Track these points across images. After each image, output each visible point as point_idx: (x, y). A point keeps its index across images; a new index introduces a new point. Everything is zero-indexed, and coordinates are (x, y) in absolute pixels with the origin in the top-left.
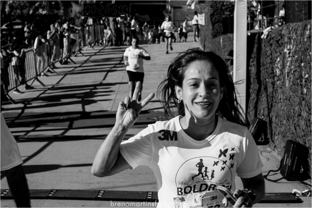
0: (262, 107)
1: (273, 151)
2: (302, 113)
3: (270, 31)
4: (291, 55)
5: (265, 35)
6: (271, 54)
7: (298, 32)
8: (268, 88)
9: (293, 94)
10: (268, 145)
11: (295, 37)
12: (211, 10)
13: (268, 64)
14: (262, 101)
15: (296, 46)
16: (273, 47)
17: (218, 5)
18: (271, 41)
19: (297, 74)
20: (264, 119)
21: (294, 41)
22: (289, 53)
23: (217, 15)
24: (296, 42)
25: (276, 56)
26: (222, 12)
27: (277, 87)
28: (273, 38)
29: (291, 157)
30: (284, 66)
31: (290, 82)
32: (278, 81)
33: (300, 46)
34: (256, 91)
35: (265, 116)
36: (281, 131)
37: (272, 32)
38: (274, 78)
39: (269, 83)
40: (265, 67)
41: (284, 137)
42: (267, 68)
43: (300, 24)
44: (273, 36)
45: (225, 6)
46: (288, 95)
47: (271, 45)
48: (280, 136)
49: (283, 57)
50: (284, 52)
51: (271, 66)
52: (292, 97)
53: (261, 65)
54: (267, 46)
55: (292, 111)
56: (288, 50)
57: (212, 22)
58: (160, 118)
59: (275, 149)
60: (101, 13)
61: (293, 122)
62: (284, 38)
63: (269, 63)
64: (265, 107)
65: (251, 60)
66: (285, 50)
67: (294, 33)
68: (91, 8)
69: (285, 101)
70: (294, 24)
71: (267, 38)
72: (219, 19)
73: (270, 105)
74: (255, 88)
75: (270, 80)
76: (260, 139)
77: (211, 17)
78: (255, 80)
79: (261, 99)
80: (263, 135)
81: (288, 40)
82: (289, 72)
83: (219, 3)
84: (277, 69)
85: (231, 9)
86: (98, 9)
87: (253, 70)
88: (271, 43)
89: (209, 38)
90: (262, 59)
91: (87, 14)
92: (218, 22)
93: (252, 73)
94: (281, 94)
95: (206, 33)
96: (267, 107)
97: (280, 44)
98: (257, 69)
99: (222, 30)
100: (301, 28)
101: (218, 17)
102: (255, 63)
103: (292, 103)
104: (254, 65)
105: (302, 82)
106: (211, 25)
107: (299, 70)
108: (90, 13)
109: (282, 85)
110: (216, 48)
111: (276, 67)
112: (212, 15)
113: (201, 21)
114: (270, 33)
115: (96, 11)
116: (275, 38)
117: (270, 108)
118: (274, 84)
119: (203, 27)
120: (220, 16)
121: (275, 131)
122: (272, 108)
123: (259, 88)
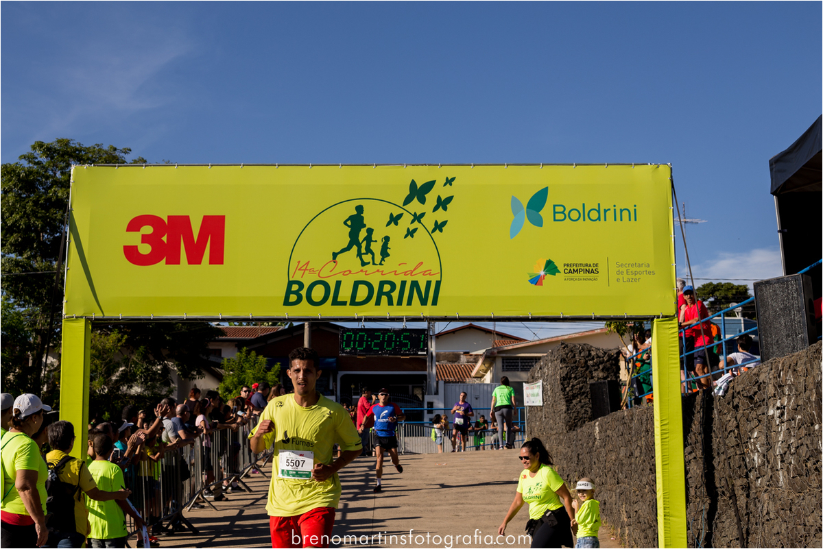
0: (723, 543)
3: (731, 381)
4: (785, 417)
5: (720, 388)
6: (738, 427)
7: (799, 369)
9: (798, 494)
11: (791, 381)
12: (561, 368)
13: (732, 450)
14: (723, 528)
15: (797, 397)
16: (741, 411)
17: (577, 358)
18: (736, 401)
21: (790, 389)
22: (782, 414)
23: (575, 378)
24: (797, 390)
25: (749, 430)
26: (587, 372)
27: (756, 493)
28: (739, 393)
30: (769, 446)
31: (789, 473)
32: (759, 478)
33: (804, 396)
34: (705, 512)
37: (736, 381)
38: (747, 476)
39: (737, 488)
40: (723, 457)
42: (730, 458)
43: (802, 353)
44: (739, 388)
45: (593, 359)
46: (786, 499)
47: (736, 408)
49: (767, 426)
50: (768, 417)
51: (738, 452)
52: (796, 502)
53: (715, 454)
54: (725, 411)
56: (778, 408)
57: (564, 395)
60: (378, 349)
62: (765, 388)
63: (733, 447)
65: (688, 449)
66: (771, 412)
67: (789, 374)
68: (355, 337)
69: (782, 511)
70: (788, 356)
71: (723, 397)
72: (581, 388)
73: (744, 532)
75: (739, 482)
77: (562, 384)
78: (702, 489)
79: (720, 525)
81: (776, 390)
82: (785, 454)
83: (580, 352)
84: (754, 455)
85: (608, 364)
86: (370, 340)
87: (697, 470)
88: (735, 404)
89: (557, 433)
90: (715, 441)
91: (348, 349)
92: (579, 394)
93: (691, 477)
94: (768, 503)
95: (547, 424)
96: (737, 539)
97: (755, 401)
98: (704, 464)
99: (589, 413)
100: (804, 359)
101: (579, 384)
102: (698, 453)
103: (798, 513)
104: (695, 458)
105: (818, 461)
106: (564, 403)
107: (808, 442)
108: (354, 348)
109: (768, 486)
110: (580, 451)
111: (752, 451)
112: (564, 380)
113: (532, 399)
114: (731, 385)
115: (367, 344)
116: (744, 392)
117: (745, 538)
118: (749, 488)
119: (539, 412)
120: (584, 382)
122: (750, 538)
123: (710, 505)
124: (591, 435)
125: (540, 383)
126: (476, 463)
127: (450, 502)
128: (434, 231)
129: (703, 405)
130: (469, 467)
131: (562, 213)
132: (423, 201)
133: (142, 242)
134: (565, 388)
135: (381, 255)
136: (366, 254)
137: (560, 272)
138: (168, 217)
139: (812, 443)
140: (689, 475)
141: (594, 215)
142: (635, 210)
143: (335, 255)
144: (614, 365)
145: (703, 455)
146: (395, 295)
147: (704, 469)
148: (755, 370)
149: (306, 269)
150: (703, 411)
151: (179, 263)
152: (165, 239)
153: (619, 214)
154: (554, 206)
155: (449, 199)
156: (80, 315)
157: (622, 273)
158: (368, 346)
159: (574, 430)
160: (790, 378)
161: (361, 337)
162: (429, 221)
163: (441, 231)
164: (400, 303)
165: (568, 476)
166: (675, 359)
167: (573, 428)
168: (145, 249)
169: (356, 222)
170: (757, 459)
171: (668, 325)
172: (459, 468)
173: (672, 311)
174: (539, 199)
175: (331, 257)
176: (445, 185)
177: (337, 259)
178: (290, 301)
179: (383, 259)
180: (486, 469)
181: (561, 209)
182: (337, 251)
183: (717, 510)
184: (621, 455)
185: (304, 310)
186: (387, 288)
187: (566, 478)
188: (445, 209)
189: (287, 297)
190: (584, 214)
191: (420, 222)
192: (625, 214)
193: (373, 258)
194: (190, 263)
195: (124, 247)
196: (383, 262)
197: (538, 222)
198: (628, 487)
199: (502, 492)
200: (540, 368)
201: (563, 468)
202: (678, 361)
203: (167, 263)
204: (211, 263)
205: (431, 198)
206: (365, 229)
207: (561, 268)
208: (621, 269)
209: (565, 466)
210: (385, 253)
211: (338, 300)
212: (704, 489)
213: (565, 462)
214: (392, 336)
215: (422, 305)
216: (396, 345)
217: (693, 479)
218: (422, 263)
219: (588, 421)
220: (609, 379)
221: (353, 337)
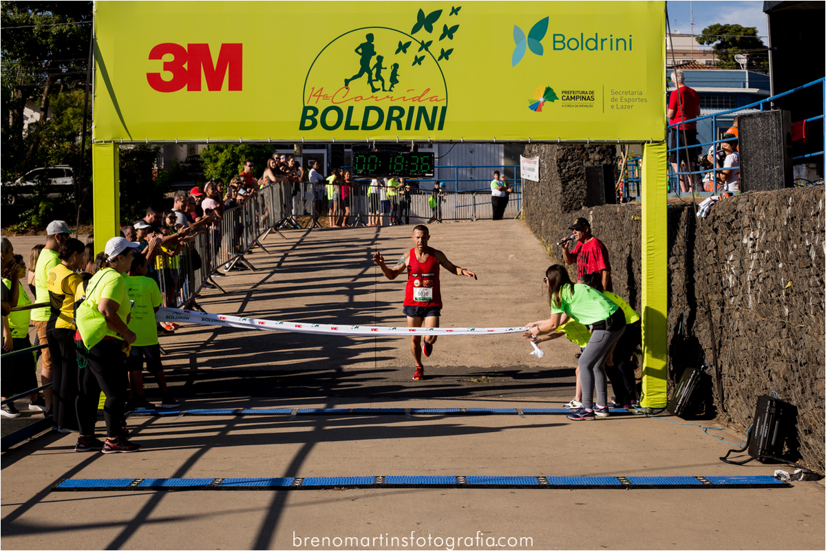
1: (726, 428)
2: (783, 351)
3: (712, 205)
4: (757, 248)
5: (703, 211)
6: (716, 248)
7: (770, 209)
8: (712, 311)
9: (763, 319)
10: (716, 419)
11: (763, 218)
12: (558, 150)
13: (710, 267)
14: (700, 336)
15: (767, 232)
16: (720, 235)
18: (716, 224)
19: (769, 282)
20: (705, 371)
21: (762, 223)
22: (754, 246)
23: (572, 160)
24: (767, 227)
25: (726, 251)
26: (584, 154)
27: (729, 309)
28: (719, 217)
29: (768, 422)
30: (742, 271)
31: (756, 299)
32: (731, 297)
33: (774, 234)
36: (742, 389)
37: (716, 206)
38: (722, 293)
39: (712, 302)
40: (702, 273)
41: (748, 398)
42: (708, 274)
43: (772, 193)
44: (719, 213)
46: (753, 321)
47: (716, 230)
48: (741, 399)
49: (741, 252)
50: (742, 244)
52: (761, 326)
53: (696, 269)
54: (706, 232)
55: (762, 348)
56: (751, 239)
57: (560, 176)
58: (484, 379)
59: (731, 424)
61: (765, 367)
62: (741, 217)
63: (712, 265)
64: (705, 347)
65: (672, 259)
66: (745, 241)
67: (762, 210)
68: (367, 160)
69: (749, 332)
70: (762, 192)
71: (705, 218)
72: (577, 170)
73: (717, 344)
75: (715, 297)
77: (558, 165)
78: (683, 297)
81: (750, 221)
82: (754, 281)
84: (729, 276)
87: (679, 279)
88: (715, 227)
89: (552, 211)
90: (697, 257)
91: (361, 171)
92: (575, 176)
93: (674, 285)
94: (738, 322)
95: (543, 200)
96: (711, 349)
97: (733, 228)
98: (685, 275)
99: (584, 194)
100: (774, 202)
101: (575, 166)
102: (681, 264)
103: (762, 336)
104: (678, 268)
105: (779, 295)
106: (560, 184)
107: (774, 276)
108: (366, 170)
109: (739, 305)
111: (727, 272)
112: (560, 162)
113: (529, 172)
114: (713, 208)
115: (378, 166)
116: (723, 218)
117: (717, 350)
118: (724, 304)
119: (536, 187)
120: (580, 164)
121: (730, 391)
122: (721, 349)
123: (690, 313)
125: (537, 159)
126: (475, 236)
127: (449, 283)
128: (440, 58)
129: (687, 222)
130: (465, 241)
131: (561, 43)
132: (430, 29)
133: (165, 70)
134: (561, 172)
135: (391, 81)
136: (377, 80)
137: (558, 99)
138: (189, 45)
139: (776, 279)
140: (673, 283)
141: (592, 44)
142: (631, 40)
143: (347, 82)
145: (685, 266)
146: (404, 120)
147: (686, 281)
148: (734, 199)
149: (320, 96)
150: (687, 228)
151: (200, 90)
152: (185, 66)
153: (616, 43)
154: (554, 35)
155: (455, 28)
156: (109, 140)
157: (616, 100)
159: (568, 212)
160: (763, 215)
161: (373, 160)
162: (435, 49)
163: (447, 58)
164: (408, 128)
166: (662, 181)
167: (568, 209)
168: (168, 76)
169: (367, 50)
170: (731, 281)
171: (657, 149)
172: (456, 242)
173: (662, 137)
174: (540, 29)
175: (344, 83)
176: (451, 14)
177: (349, 86)
178: (306, 125)
179: (392, 86)
180: (482, 244)
181: (560, 38)
182: (349, 78)
183: (695, 319)
184: (613, 248)
185: (318, 135)
186: (396, 113)
187: (561, 258)
188: (451, 37)
189: (303, 122)
190: (582, 44)
191: (427, 50)
192: (621, 43)
193: (383, 85)
194: (210, 90)
195: (148, 74)
196: (392, 89)
197: (538, 50)
198: (618, 279)
199: (499, 272)
202: (665, 183)
203: (189, 90)
204: (230, 90)
205: (438, 27)
206: (376, 56)
207: (559, 95)
208: (615, 96)
210: (394, 80)
211: (351, 125)
212: (685, 298)
215: (429, 129)
216: (405, 167)
217: (676, 287)
218: (429, 89)
219: (582, 204)
220: (605, 162)
221: (365, 159)
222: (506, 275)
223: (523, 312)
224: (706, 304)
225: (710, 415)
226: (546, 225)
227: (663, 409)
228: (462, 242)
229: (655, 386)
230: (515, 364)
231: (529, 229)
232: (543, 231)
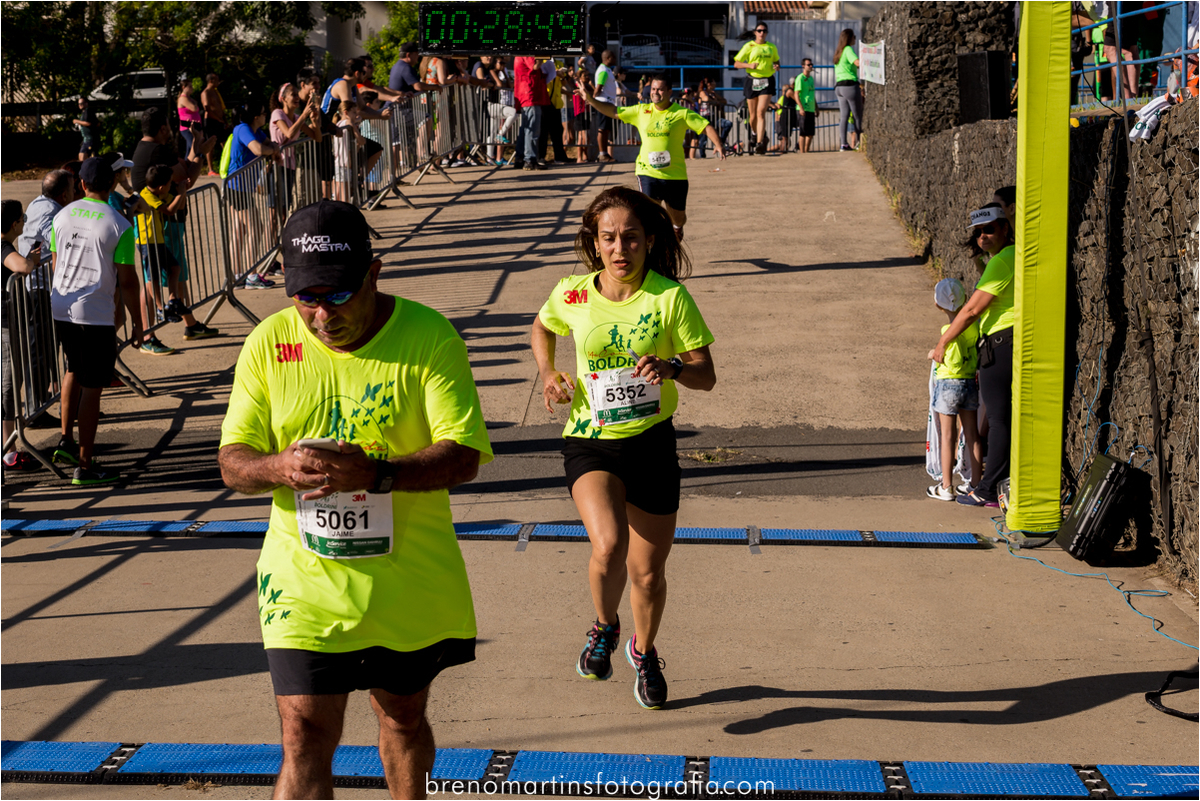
0: (1128, 416)
1: (1176, 591)
3: (1164, 112)
5: (1144, 125)
6: (1169, 203)
8: (1156, 339)
10: (1154, 566)
12: (910, 26)
13: (1157, 244)
14: (1131, 389)
16: (1177, 176)
17: (940, 8)
18: (1170, 153)
20: (1138, 464)
23: (935, 44)
25: (1188, 212)
26: (956, 34)
27: (1191, 336)
28: (1176, 138)
34: (1105, 348)
35: (1142, 448)
37: (1173, 115)
38: (1178, 300)
39: (1159, 318)
40: (1139, 255)
42: (1153, 258)
44: (1177, 130)
45: (966, 12)
47: (1169, 166)
51: (1167, 252)
53: (1127, 248)
54: (1150, 170)
57: (914, 73)
58: (718, 454)
59: (1186, 582)
60: (492, 41)
63: (1159, 239)
64: (1141, 414)
65: (1084, 226)
68: (448, 20)
71: (1149, 141)
72: (944, 62)
73: (1163, 408)
74: (1101, 339)
75: (1165, 308)
76: (1122, 541)
77: (911, 54)
78: (1101, 304)
79: (1126, 383)
80: (1132, 524)
85: (993, 21)
86: (475, 24)
87: (1094, 266)
88: (1166, 161)
89: (902, 136)
90: (1129, 223)
91: (435, 44)
92: (940, 72)
93: (1085, 279)
95: (890, 117)
96: (1151, 416)
98: (1108, 261)
99: (957, 106)
101: (941, 54)
102: (1099, 237)
104: (1094, 245)
106: (914, 86)
108: (447, 41)
110: (933, 178)
111: (1189, 256)
112: (915, 48)
113: (871, 69)
114: (1165, 119)
115: (470, 32)
116: (1185, 139)
117: (1164, 419)
118: (1180, 324)
119: (880, 95)
120: (949, 51)
121: (1186, 513)
122: (1173, 421)
123: (1114, 336)
124: (948, 152)
125: (882, 44)
126: (775, 180)
129: (1114, 147)
134: (916, 64)
140: (1083, 275)
144: (1004, 21)
145: (1106, 241)
147: (1108, 266)
150: (1112, 162)
158: (473, 37)
159: (927, 136)
161: (461, 19)
165: (913, 215)
167: (927, 131)
172: (739, 190)
180: (784, 192)
183: (1123, 349)
187: (910, 219)
199: (800, 242)
200: (883, 20)
201: (907, 199)
209: (910, 197)
212: (1105, 306)
213: (910, 190)
214: (518, 16)
216: (523, 36)
217: (1090, 283)
219: (951, 122)
220: (993, 48)
221: (444, 20)
222: (813, 247)
223: (826, 318)
224: (1143, 323)
225: (1145, 555)
226: (892, 159)
227: (1051, 536)
228: (749, 189)
229: (1036, 486)
230: (788, 421)
231: (869, 167)
232: (889, 171)
